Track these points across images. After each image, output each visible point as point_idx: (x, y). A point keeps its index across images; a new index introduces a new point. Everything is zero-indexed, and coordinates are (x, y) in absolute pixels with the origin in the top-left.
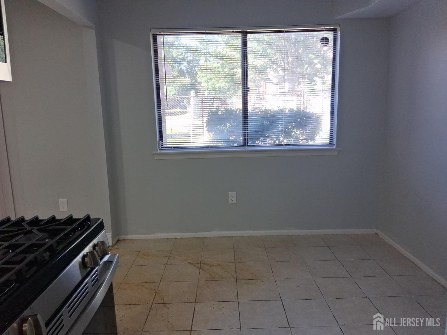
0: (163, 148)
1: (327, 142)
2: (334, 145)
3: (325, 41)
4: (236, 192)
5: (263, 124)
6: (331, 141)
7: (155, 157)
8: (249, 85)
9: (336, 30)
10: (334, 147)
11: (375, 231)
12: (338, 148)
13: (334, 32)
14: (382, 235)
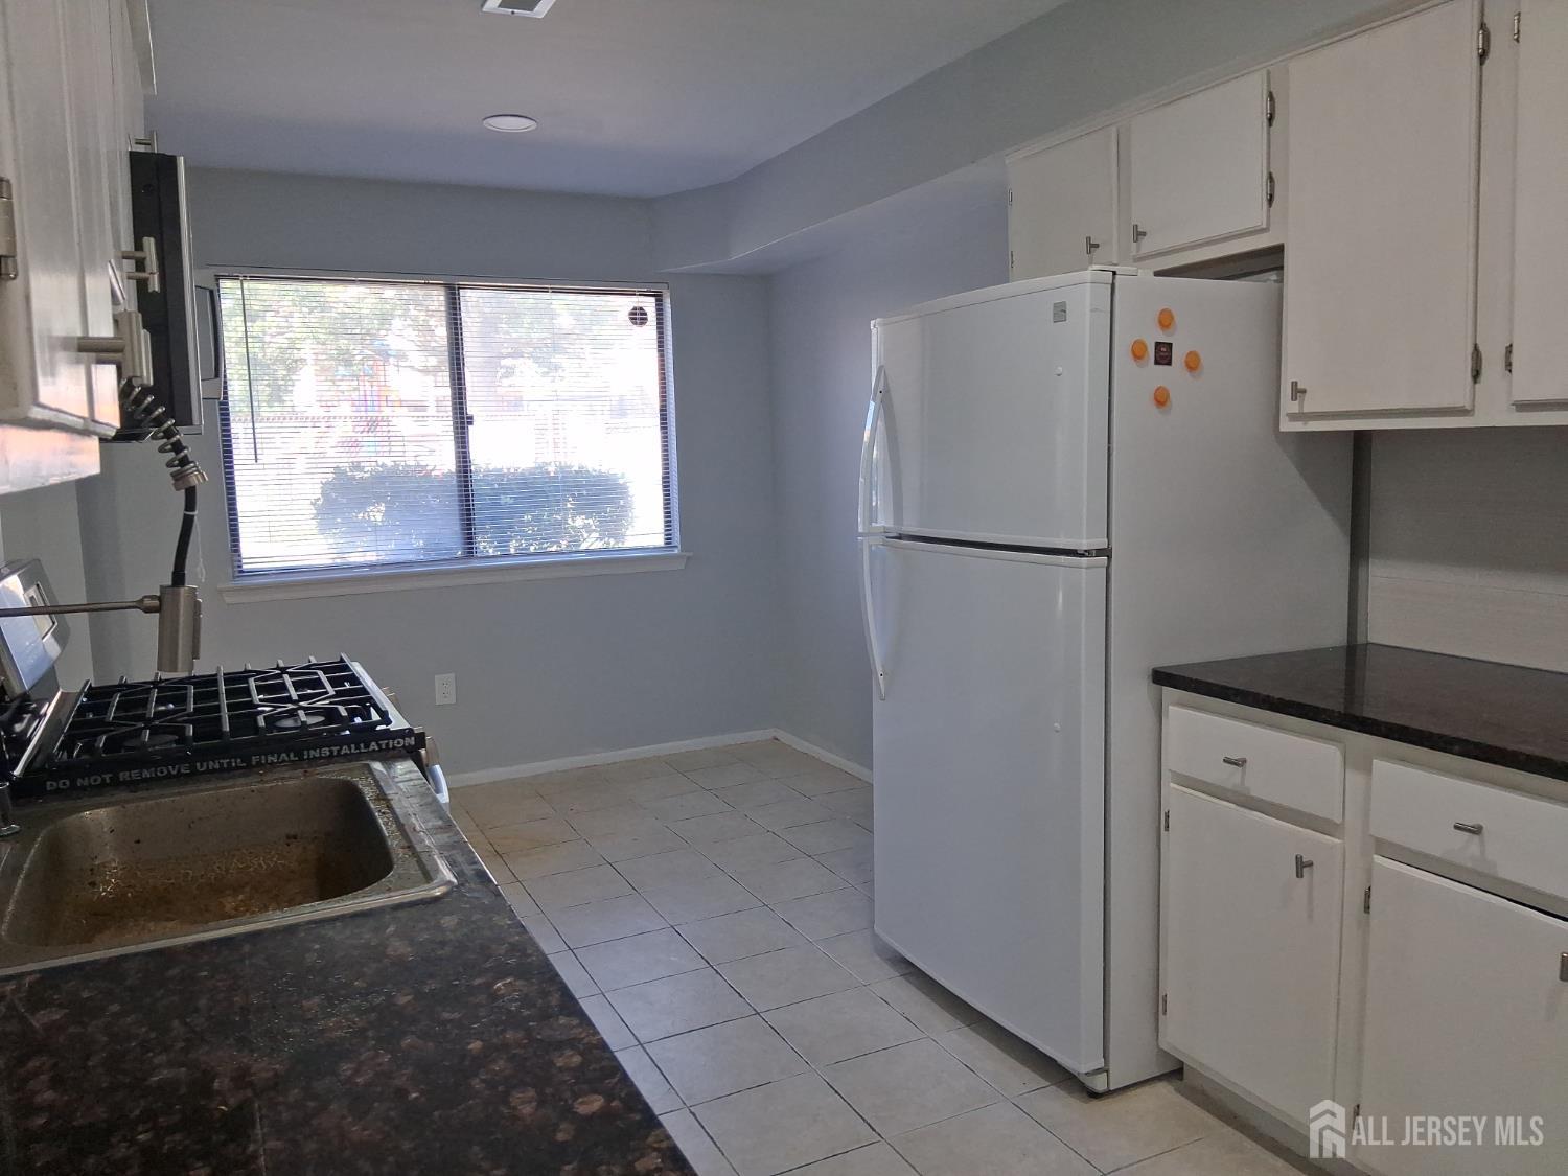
0: (242, 571)
1: (660, 541)
2: (676, 546)
3: (638, 317)
4: (452, 675)
5: (499, 504)
6: (668, 539)
7: (226, 598)
8: (471, 410)
9: (661, 295)
10: (676, 551)
11: (771, 733)
12: (684, 553)
13: (657, 301)
14: (786, 737)
